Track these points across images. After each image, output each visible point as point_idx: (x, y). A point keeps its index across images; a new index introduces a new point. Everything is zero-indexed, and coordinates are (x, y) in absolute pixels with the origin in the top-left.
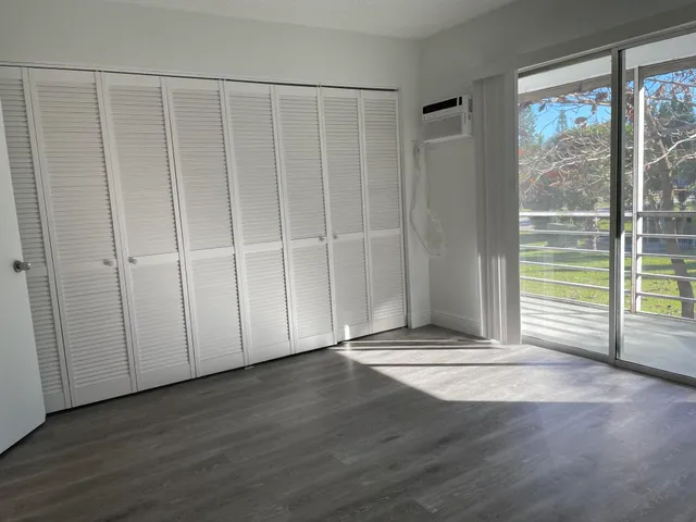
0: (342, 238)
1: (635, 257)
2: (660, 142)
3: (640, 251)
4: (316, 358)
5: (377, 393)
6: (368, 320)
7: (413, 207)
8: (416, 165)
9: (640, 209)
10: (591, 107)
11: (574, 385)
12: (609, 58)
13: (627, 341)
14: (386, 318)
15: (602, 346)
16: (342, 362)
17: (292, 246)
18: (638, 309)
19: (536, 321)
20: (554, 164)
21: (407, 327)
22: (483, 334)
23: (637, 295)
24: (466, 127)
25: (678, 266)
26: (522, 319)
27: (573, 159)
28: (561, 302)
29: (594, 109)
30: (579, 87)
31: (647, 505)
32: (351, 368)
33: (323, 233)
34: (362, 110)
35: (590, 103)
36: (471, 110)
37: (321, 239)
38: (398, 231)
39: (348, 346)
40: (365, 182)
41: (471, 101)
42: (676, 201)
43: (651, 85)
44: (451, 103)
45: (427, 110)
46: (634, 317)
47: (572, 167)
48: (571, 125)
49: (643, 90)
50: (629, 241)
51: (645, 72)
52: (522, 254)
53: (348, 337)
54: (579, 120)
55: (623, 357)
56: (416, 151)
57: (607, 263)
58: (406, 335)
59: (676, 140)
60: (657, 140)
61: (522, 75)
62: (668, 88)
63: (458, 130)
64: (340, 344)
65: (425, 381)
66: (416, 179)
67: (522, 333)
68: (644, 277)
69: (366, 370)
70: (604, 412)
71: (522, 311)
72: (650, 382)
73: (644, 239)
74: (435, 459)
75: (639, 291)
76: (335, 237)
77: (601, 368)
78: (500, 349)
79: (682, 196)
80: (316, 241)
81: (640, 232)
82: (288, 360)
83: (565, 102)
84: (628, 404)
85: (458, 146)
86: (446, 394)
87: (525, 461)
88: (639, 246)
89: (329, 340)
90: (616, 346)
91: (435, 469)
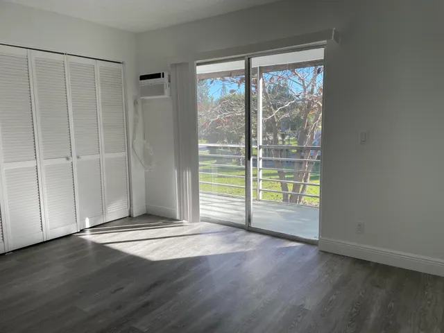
0: (83, 158)
1: (259, 171)
2: (272, 107)
3: (261, 167)
4: (63, 242)
5: (109, 262)
6: (103, 213)
7: (134, 139)
8: (136, 112)
9: (261, 144)
10: (237, 84)
11: (228, 243)
12: (244, 61)
13: (254, 216)
14: (115, 211)
15: (242, 220)
16: (83, 243)
17: (44, 164)
18: (261, 198)
19: (208, 208)
20: (218, 116)
21: (130, 216)
22: (178, 218)
23: (260, 190)
24: (167, 91)
25: (281, 174)
26: (201, 207)
27: (228, 114)
28: (222, 195)
29: (239, 86)
30: (230, 74)
31: (262, 305)
32: (90, 247)
33: (69, 155)
34: (98, 73)
35: (237, 82)
36: (169, 81)
37: (68, 159)
38: (124, 154)
39: (88, 232)
40: (101, 122)
41: (169, 76)
42: (280, 138)
43: (267, 76)
44: (158, 76)
45: (143, 78)
46: (259, 202)
47: (228, 118)
48: (228, 93)
49: (261, 79)
50: (255, 161)
51: (263, 70)
52: (200, 168)
53: (88, 226)
54: (232, 91)
55: (253, 225)
56: (135, 103)
57: (244, 173)
58: (130, 221)
59: (279, 107)
60: (270, 106)
61: (198, 64)
62: (275, 78)
63: (162, 92)
64: (82, 231)
65: (142, 250)
66: (136, 121)
67: (200, 215)
68: (263, 180)
69: (101, 247)
70: (243, 257)
71: (200, 202)
72: (265, 238)
73: (263, 160)
74: (147, 298)
75: (261, 188)
76: (78, 157)
77: (242, 232)
78: (188, 226)
79: (283, 136)
80: (64, 161)
81: (261, 157)
82: (41, 245)
83: (224, 80)
84: (254, 251)
85: (162, 102)
86: (154, 257)
87: (201, 290)
88: (260, 164)
89: (73, 229)
90: (249, 219)
91: (147, 304)
